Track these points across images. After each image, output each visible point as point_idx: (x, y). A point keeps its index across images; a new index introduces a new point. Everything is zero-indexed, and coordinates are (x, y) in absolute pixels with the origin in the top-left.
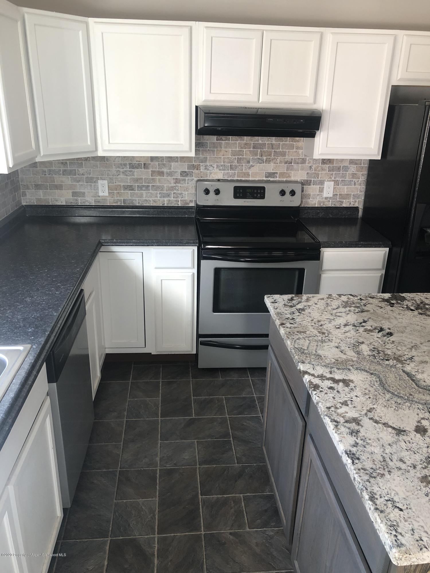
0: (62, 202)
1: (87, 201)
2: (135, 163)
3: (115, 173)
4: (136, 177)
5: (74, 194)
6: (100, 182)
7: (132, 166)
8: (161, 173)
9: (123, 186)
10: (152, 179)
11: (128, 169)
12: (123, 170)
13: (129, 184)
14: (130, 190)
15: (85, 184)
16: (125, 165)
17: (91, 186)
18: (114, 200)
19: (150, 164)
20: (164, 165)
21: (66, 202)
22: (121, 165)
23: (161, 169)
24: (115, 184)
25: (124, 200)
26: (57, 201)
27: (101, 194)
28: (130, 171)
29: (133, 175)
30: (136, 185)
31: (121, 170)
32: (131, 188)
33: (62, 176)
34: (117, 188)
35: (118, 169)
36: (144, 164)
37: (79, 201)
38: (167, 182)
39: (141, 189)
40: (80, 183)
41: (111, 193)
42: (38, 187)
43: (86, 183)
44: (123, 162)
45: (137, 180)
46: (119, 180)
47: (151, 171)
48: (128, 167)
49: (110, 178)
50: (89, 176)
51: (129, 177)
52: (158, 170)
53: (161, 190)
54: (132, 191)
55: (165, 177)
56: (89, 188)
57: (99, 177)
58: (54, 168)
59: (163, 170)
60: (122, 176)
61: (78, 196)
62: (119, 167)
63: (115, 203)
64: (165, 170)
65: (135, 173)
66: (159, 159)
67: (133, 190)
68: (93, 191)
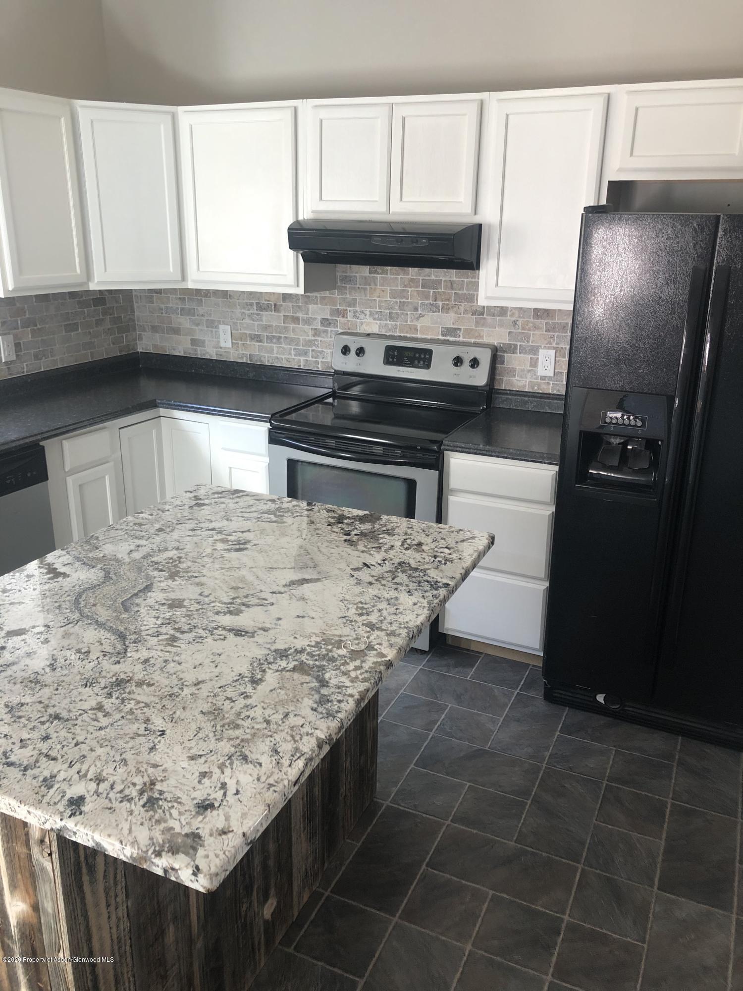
0: (180, 352)
1: (208, 353)
2: (264, 304)
3: (240, 315)
4: (265, 323)
5: (194, 342)
6: (221, 327)
7: (260, 308)
8: (296, 320)
9: (249, 334)
10: (285, 328)
11: (256, 312)
12: (249, 312)
13: (256, 333)
14: (258, 341)
15: (205, 328)
16: (251, 305)
17: (212, 331)
18: (239, 354)
19: (281, 305)
20: (299, 307)
21: (185, 353)
22: (247, 305)
23: (296, 313)
24: (240, 331)
25: (250, 355)
26: (174, 350)
27: (222, 344)
28: (258, 315)
29: (261, 320)
30: (265, 334)
31: (247, 312)
32: (257, 338)
33: (180, 316)
34: (242, 337)
35: (243, 311)
36: (275, 305)
37: (199, 353)
38: (304, 333)
39: (271, 342)
40: (200, 327)
41: (235, 344)
42: (154, 329)
43: (207, 327)
44: (249, 301)
45: (266, 328)
46: (245, 326)
47: (284, 315)
48: (255, 308)
49: (234, 323)
50: (210, 319)
51: (256, 323)
52: (292, 314)
53: (296, 345)
54: (260, 344)
55: (301, 326)
56: (210, 335)
57: (222, 320)
58: (171, 305)
59: (298, 315)
60: (248, 321)
61: (197, 345)
62: (244, 308)
63: (240, 358)
64: (300, 315)
65: (264, 318)
66: (293, 298)
67: (260, 341)
68: (214, 339)
